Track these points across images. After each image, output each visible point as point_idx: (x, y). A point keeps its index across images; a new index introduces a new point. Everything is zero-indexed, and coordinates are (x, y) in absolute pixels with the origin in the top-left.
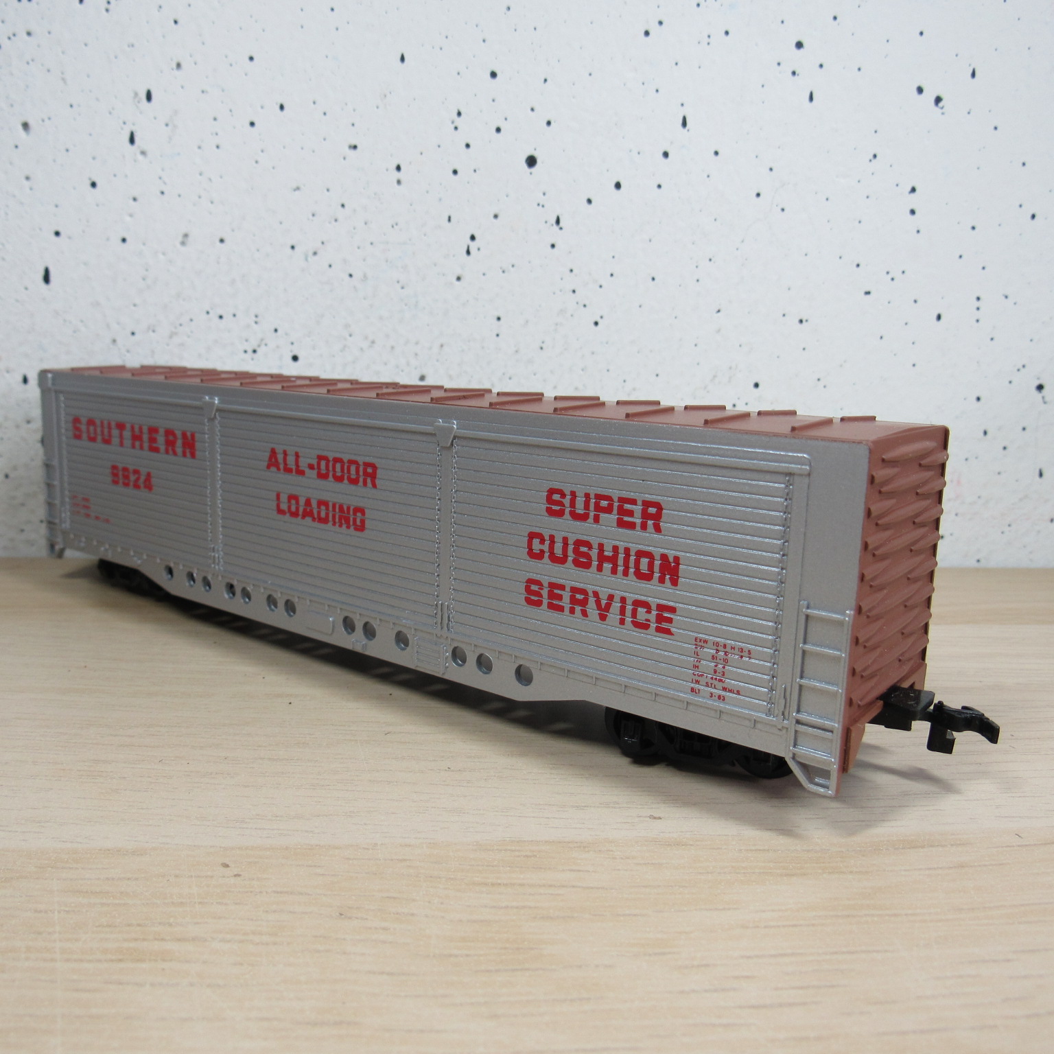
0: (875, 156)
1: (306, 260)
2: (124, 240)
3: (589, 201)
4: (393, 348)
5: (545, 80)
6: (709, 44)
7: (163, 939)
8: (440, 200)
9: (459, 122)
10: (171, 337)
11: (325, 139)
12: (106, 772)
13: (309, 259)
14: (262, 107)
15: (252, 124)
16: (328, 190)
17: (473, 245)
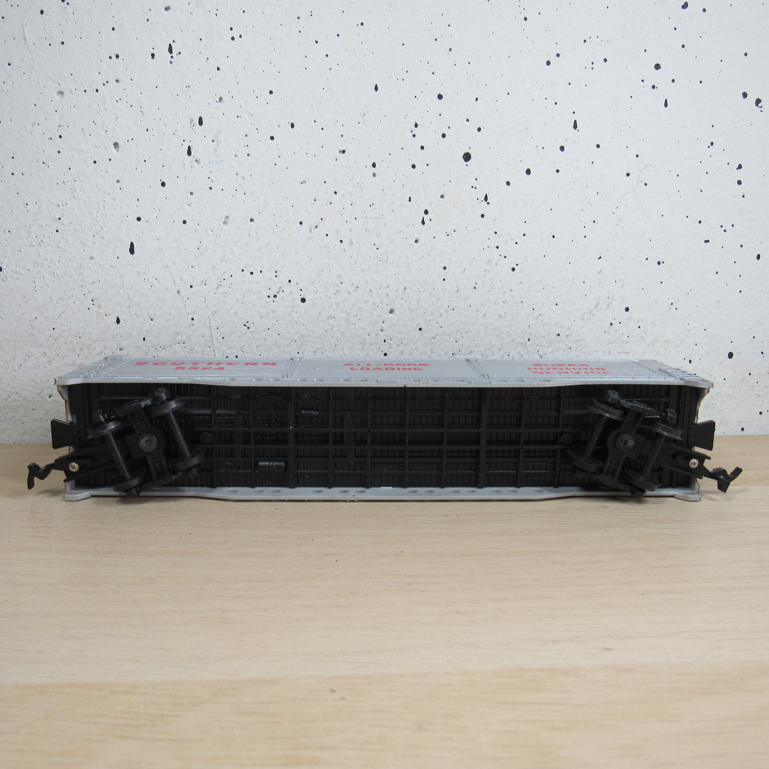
0: (712, 144)
1: (310, 231)
2: (185, 222)
3: (508, 183)
4: (371, 291)
5: (477, 99)
6: (592, 68)
7: (310, 748)
8: (403, 186)
9: (416, 131)
10: (217, 288)
11: (322, 147)
12: (232, 619)
13: (312, 231)
14: (279, 126)
15: (272, 138)
16: (325, 182)
17: (427, 218)
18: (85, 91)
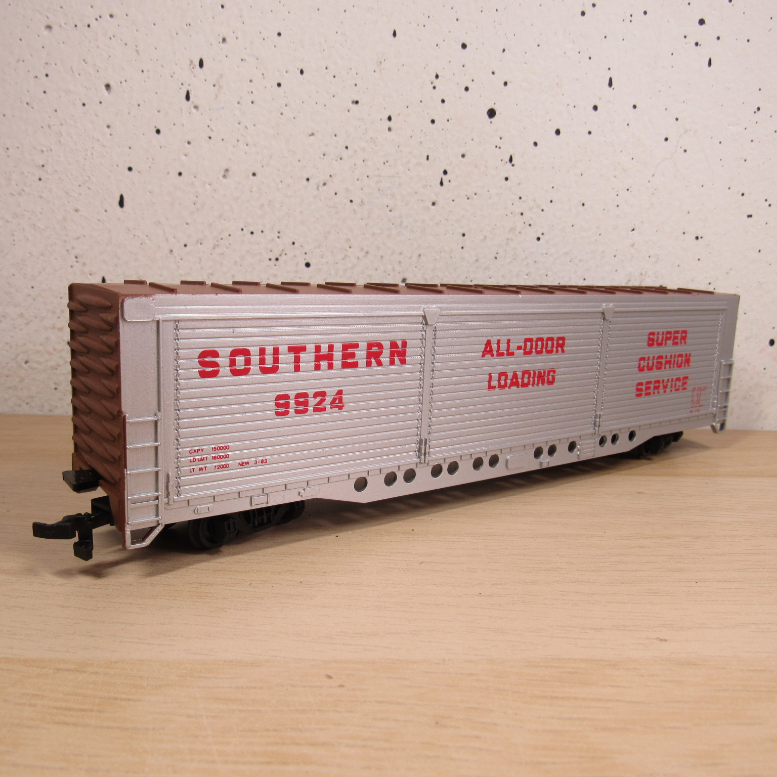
0: (759, 109)
1: (318, 189)
2: (180, 174)
3: (536, 144)
4: (382, 257)
5: (504, 50)
6: (631, 21)
7: (298, 744)
8: (421, 142)
10: (214, 248)
11: (334, 96)
12: (211, 593)
13: (320, 188)
14: (287, 72)
15: (279, 85)
16: (335, 136)
17: (445, 178)
18: (76, 26)
